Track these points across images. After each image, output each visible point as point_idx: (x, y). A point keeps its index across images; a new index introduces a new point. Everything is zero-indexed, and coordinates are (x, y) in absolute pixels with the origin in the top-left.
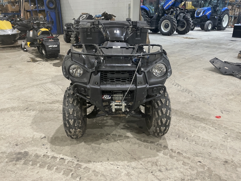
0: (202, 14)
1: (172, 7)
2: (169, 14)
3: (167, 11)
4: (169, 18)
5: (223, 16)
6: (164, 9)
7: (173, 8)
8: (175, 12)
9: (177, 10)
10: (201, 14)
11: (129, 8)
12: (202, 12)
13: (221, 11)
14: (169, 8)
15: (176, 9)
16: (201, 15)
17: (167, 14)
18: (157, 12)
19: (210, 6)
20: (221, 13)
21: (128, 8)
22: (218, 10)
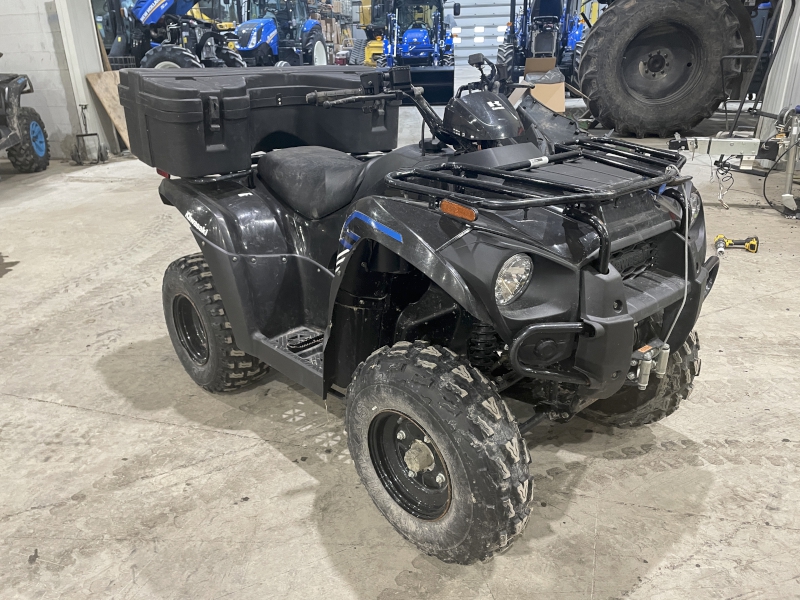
0: (258, 40)
1: (169, 17)
2: (166, 41)
3: (156, 32)
4: (173, 55)
5: (313, 46)
6: (140, 22)
7: (175, 22)
8: (184, 34)
9: (194, 28)
10: (254, 40)
11: (53, 19)
12: (255, 34)
13: (303, 32)
14: (161, 19)
15: (188, 23)
16: (255, 42)
17: (159, 40)
18: (120, 35)
19: (269, 16)
20: (305, 38)
21: (44, 18)
22: (294, 29)
